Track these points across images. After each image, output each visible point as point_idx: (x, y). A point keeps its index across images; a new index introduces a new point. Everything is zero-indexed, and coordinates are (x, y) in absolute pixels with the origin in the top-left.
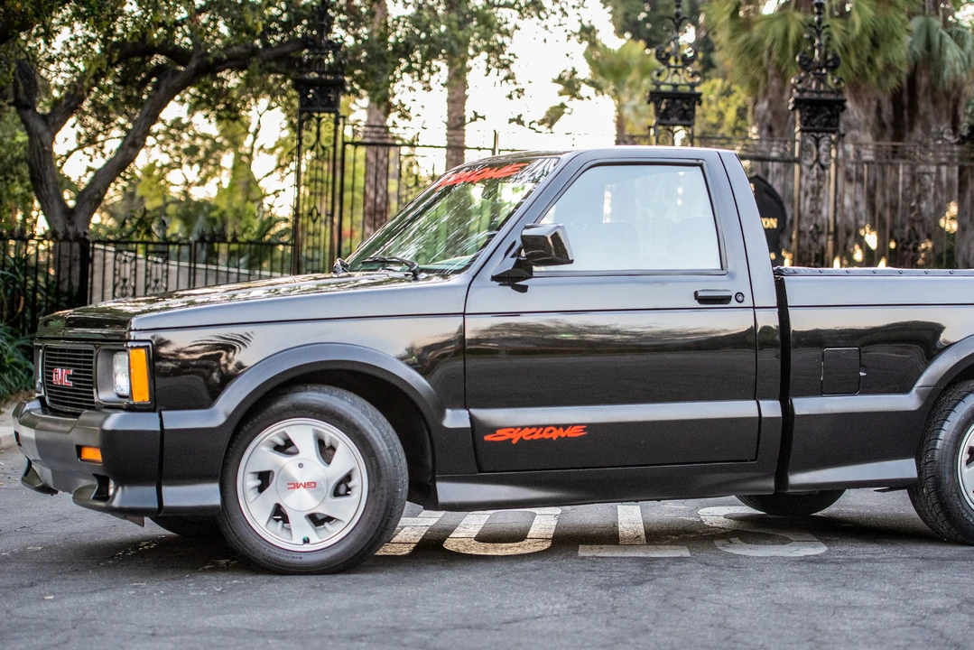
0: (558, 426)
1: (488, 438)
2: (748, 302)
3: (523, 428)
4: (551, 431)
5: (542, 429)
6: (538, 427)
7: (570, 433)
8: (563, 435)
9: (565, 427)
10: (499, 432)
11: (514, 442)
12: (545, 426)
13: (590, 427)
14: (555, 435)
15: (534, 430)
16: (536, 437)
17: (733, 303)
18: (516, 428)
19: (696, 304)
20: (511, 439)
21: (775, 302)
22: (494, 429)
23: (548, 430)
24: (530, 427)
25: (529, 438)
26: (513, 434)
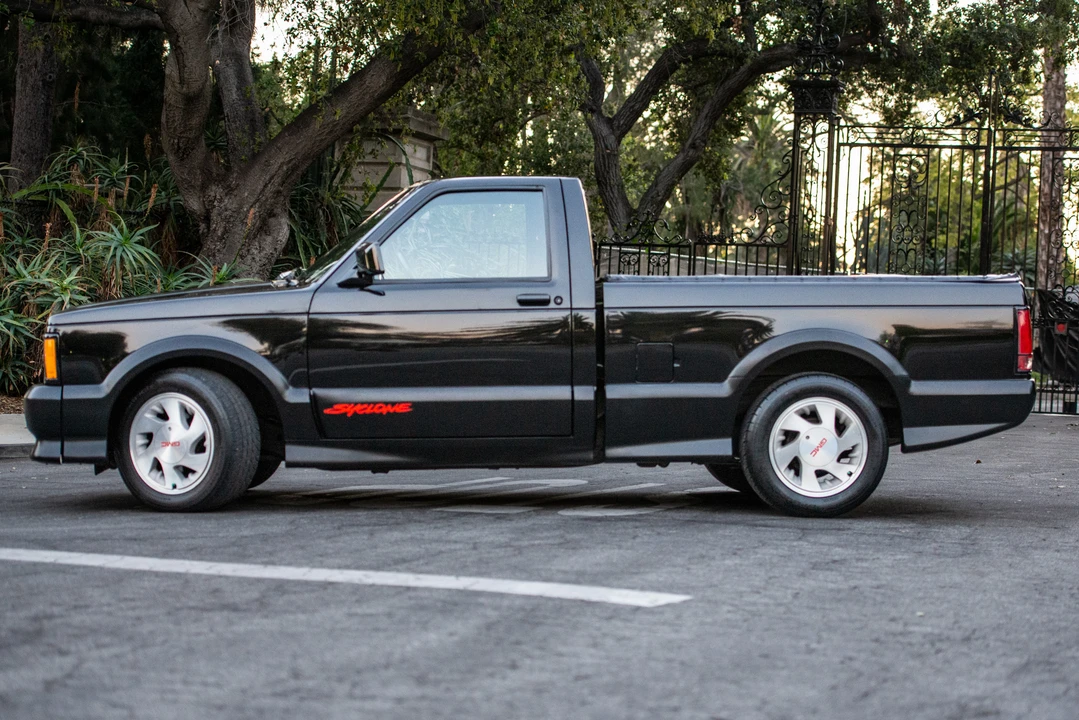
0: (387, 403)
1: (327, 411)
2: (565, 304)
3: (356, 404)
4: (381, 407)
5: (372, 405)
6: (369, 403)
7: (398, 409)
8: (392, 411)
9: (393, 404)
10: (336, 407)
11: (349, 415)
12: (375, 403)
13: (416, 405)
14: (384, 411)
15: (366, 406)
16: (368, 411)
17: (552, 305)
18: (350, 403)
19: (518, 306)
20: (346, 414)
21: (592, 304)
22: (331, 404)
23: (378, 406)
24: (362, 403)
25: (362, 412)
26: (348, 409)
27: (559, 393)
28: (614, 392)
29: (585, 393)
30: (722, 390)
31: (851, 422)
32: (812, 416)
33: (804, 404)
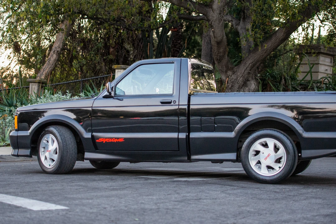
0: (116, 138)
1: (97, 141)
2: (177, 103)
3: (106, 138)
4: (114, 140)
5: (111, 139)
6: (110, 138)
7: (120, 140)
8: (118, 141)
9: (118, 138)
10: (100, 139)
11: (104, 142)
12: (112, 138)
13: (125, 139)
14: (115, 141)
15: (109, 139)
16: (110, 141)
17: (172, 104)
18: (104, 138)
19: (160, 104)
20: (103, 142)
21: (187, 103)
22: (98, 138)
23: (113, 139)
24: (108, 138)
25: (108, 141)
26: (103, 140)
27: (174, 135)
28: (193, 135)
29: (183, 135)
30: (232, 135)
31: (280, 148)
32: (265, 145)
33: (262, 140)
